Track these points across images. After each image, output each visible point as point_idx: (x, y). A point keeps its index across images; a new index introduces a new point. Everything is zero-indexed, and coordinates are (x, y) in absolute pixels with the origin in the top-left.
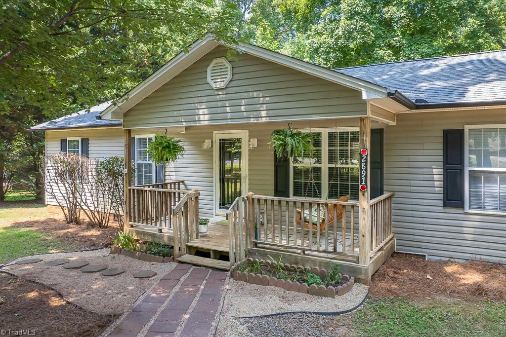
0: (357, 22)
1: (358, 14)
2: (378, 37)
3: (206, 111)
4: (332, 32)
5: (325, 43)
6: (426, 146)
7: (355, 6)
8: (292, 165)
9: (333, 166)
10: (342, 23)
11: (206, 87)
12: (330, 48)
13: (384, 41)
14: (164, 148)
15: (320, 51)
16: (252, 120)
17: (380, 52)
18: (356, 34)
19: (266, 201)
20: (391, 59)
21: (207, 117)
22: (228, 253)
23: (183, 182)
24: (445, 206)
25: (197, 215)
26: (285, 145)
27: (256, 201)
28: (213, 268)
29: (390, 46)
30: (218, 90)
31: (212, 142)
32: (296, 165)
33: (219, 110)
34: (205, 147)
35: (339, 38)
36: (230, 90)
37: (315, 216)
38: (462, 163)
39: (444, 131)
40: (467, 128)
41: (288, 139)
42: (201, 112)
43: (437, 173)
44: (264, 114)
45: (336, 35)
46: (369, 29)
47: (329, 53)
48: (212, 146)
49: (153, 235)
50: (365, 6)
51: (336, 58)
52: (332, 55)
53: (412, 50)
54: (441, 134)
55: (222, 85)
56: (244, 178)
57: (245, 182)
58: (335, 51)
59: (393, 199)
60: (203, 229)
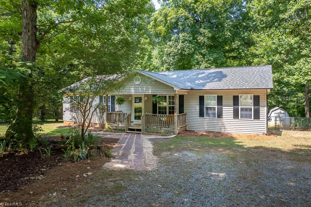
0: (186, 44)
1: (187, 41)
2: (195, 50)
3: (133, 90)
4: (176, 46)
5: (173, 51)
6: (195, 100)
7: (185, 37)
8: (158, 105)
9: (170, 106)
10: (180, 44)
11: (133, 83)
12: (175, 54)
13: (198, 51)
14: (120, 100)
15: (171, 55)
16: (147, 93)
17: (196, 56)
18: (186, 49)
19: (151, 115)
20: (201, 59)
21: (134, 92)
22: (141, 129)
23: (121, 111)
24: (200, 116)
25: (130, 121)
26: (156, 100)
27: (148, 115)
28: (137, 133)
29: (201, 54)
30: (137, 84)
31: (132, 98)
32: (159, 105)
33: (138, 90)
34: (130, 100)
35: (179, 50)
36: (141, 85)
37: (164, 119)
38: (204, 105)
39: (200, 96)
40: (205, 95)
41: (157, 99)
42: (132, 90)
43: (198, 107)
44: (150, 92)
45: (178, 48)
46: (192, 47)
47: (175, 56)
48: (132, 99)
49: (116, 127)
50: (190, 37)
51: (178, 58)
52: (176, 57)
53: (210, 56)
54: (199, 97)
55: (139, 83)
56: (143, 109)
57: (143, 111)
58: (177, 55)
59: (186, 115)
60: (132, 124)
